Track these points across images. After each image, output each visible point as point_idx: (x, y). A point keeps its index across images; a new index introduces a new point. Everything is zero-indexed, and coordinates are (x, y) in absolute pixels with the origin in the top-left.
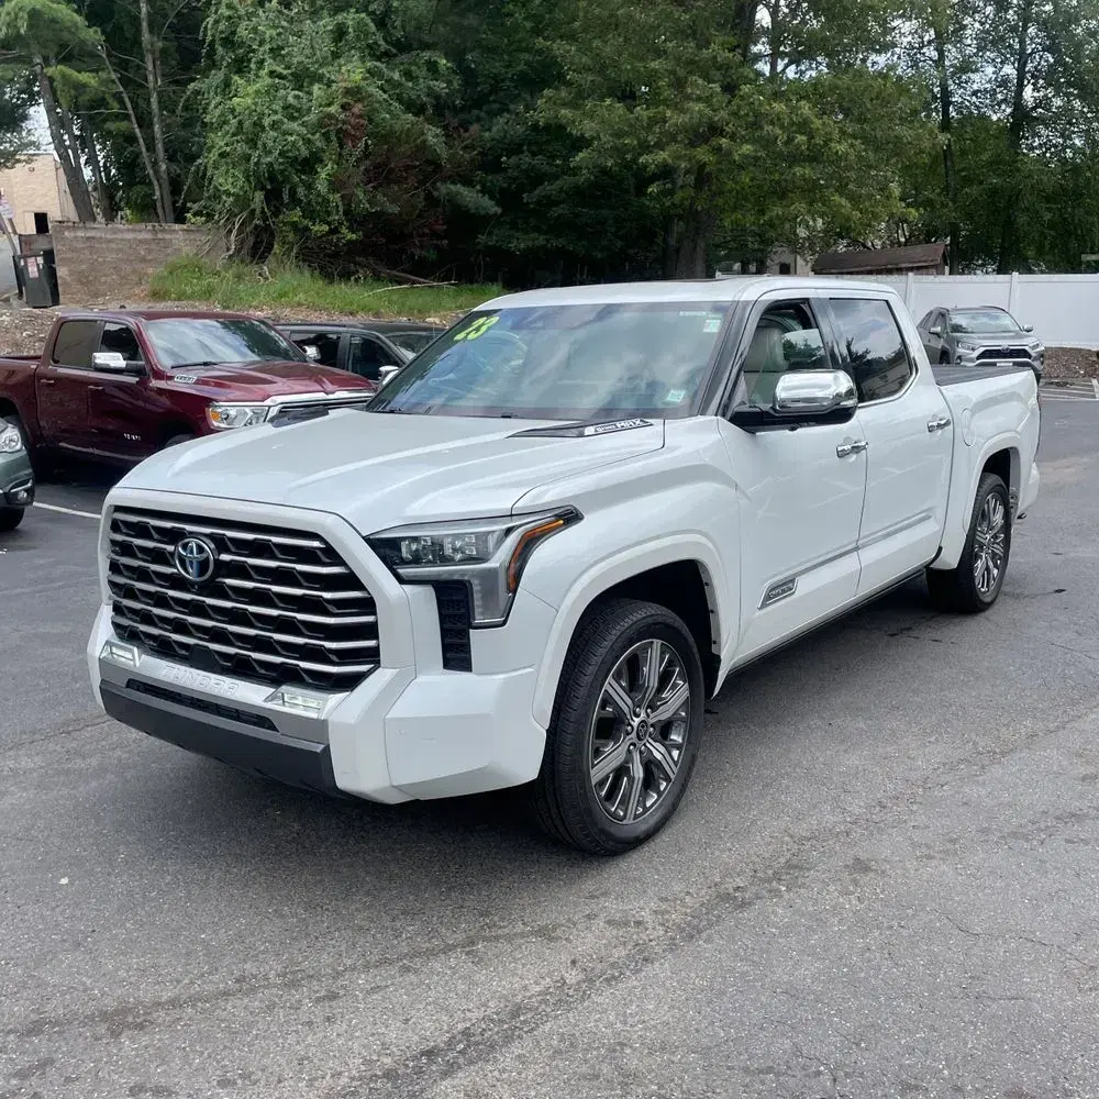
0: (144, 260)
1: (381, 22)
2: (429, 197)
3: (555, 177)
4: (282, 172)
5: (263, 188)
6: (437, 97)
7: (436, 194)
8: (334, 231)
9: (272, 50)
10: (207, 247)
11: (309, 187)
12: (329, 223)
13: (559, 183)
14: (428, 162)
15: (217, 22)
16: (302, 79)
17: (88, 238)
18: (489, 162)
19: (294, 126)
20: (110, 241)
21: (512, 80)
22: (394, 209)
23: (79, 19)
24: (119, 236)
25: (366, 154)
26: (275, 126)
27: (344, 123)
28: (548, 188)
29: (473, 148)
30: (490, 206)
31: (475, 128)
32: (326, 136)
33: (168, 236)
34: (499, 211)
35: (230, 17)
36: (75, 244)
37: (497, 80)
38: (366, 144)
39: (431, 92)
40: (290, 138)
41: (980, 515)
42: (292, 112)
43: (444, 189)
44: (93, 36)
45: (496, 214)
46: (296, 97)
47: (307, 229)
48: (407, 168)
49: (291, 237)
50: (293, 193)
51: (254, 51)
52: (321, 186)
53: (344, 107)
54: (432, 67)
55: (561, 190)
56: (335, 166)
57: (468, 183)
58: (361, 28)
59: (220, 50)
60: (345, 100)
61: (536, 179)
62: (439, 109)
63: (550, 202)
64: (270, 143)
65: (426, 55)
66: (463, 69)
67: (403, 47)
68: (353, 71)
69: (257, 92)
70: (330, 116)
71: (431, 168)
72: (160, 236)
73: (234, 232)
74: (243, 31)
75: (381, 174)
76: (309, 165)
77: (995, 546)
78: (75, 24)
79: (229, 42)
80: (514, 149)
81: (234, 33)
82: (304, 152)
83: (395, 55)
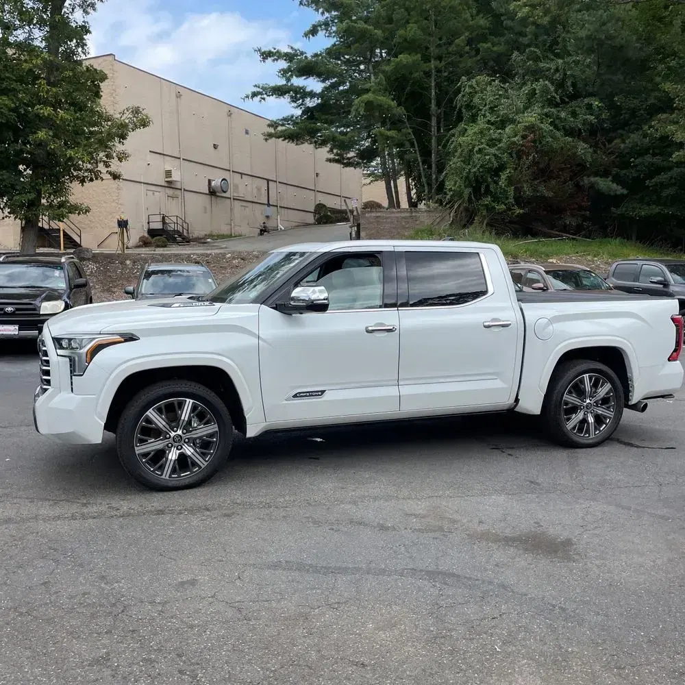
0: (404, 227)
1: (560, 85)
2: (577, 186)
3: (670, 169)
4: (482, 176)
5: (472, 186)
6: (591, 124)
7: (582, 183)
8: (509, 209)
9: (491, 108)
10: (438, 220)
11: (496, 183)
12: (505, 205)
13: (670, 174)
14: (579, 165)
15: (463, 96)
16: (502, 124)
17: (377, 217)
18: (624, 161)
19: (493, 150)
20: (387, 218)
21: (645, 109)
22: (551, 194)
23: (394, 103)
24: (393, 215)
25: (535, 163)
26: (480, 151)
27: (522, 146)
28: (663, 177)
29: (612, 153)
30: (618, 189)
31: (618, 141)
32: (510, 154)
33: (418, 215)
34: (625, 192)
35: (471, 93)
36: (371, 220)
37: (633, 112)
38: (534, 156)
39: (585, 122)
40: (487, 157)
42: (492, 143)
43: (586, 181)
44: (400, 111)
45: (622, 195)
46: (500, 133)
47: (494, 208)
48: (562, 170)
49: (485, 213)
50: (488, 187)
51: (481, 110)
52: (502, 183)
53: (524, 137)
54: (589, 106)
55: (671, 178)
56: (512, 171)
57: (605, 174)
58: (545, 91)
59: (464, 110)
60: (524, 133)
61: (657, 170)
62: (593, 134)
63: (663, 186)
64: (477, 161)
65: (586, 101)
66: (611, 106)
67: (574, 97)
68: (531, 117)
69: (475, 133)
70: (514, 143)
71: (580, 168)
72: (414, 214)
73: (454, 211)
74: (476, 100)
75: (543, 173)
76: (497, 172)
78: (390, 106)
79: (469, 107)
80: (642, 152)
81: (472, 101)
82: (496, 165)
83: (568, 102)
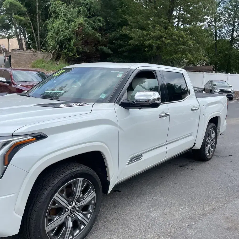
0: (31, 59)
1: (89, 10)
2: (96, 49)
3: (126, 46)
4: (63, 41)
5: (59, 45)
6: (100, 27)
7: (98, 48)
8: (74, 55)
9: (63, 14)
10: (46, 57)
11: (69, 45)
12: (73, 53)
13: (126, 47)
14: (97, 41)
15: (52, 8)
16: (69, 21)
17: (19, 53)
18: (111, 42)
19: (67, 31)
20: (23, 54)
21: (117, 24)
22: (88, 51)
23: (22, 6)
24: (26, 53)
25: (83, 38)
26: (62, 31)
27: (78, 31)
28: (123, 48)
29: (108, 38)
31: (108, 34)
32: (74, 34)
33: (37, 54)
34: (112, 53)
35: (55, 7)
36: (16, 55)
37: (114, 24)
38: (83, 36)
39: (98, 26)
40: (65, 34)
41: (208, 135)
42: (67, 28)
43: (100, 47)
44: (25, 9)
46: (68, 25)
47: (68, 54)
48: (92, 42)
49: (64, 56)
50: (65, 45)
51: (60, 14)
52: (72, 45)
53: (79, 28)
54: (99, 20)
55: (126, 49)
56: (75, 41)
57: (105, 46)
58: (84, 11)
59: (52, 14)
60: (79, 26)
61: (121, 46)
62: (100, 30)
63: (124, 52)
64: (61, 35)
65: (98, 17)
66: (106, 21)
67: (93, 15)
68: (81, 20)
69: (59, 23)
70: (75, 29)
71: (98, 43)
72: (35, 54)
73: (52, 54)
74: (58, 10)
75: (86, 43)
76: (69, 40)
77: (212, 143)
78: (20, 7)
79: (55, 12)
80: (117, 39)
81: (56, 10)
82: (69, 37)
83: (91, 17)
